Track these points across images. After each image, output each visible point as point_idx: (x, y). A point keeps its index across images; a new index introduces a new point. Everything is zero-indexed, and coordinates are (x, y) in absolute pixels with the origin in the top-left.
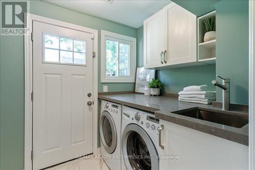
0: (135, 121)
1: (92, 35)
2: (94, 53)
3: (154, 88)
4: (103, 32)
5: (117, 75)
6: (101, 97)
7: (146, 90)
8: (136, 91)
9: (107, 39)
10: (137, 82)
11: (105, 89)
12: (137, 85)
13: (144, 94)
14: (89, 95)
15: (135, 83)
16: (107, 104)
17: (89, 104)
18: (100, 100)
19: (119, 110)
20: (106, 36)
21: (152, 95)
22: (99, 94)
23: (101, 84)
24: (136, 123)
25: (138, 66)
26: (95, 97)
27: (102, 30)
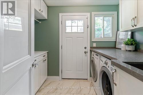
1: (87, 16)
2: (88, 26)
3: (129, 45)
4: (93, 13)
7: (123, 46)
8: (116, 47)
9: (96, 17)
10: (117, 41)
11: (95, 45)
13: (121, 49)
14: (85, 48)
15: (116, 42)
16: (94, 53)
17: (85, 53)
18: (91, 51)
20: (95, 15)
21: (127, 50)
22: (91, 48)
23: (92, 42)
24: (105, 66)
25: (118, 30)
26: (88, 49)
27: (92, 12)
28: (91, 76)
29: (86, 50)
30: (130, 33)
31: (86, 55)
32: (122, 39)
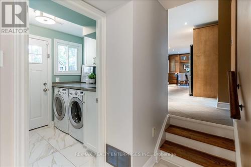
0: (75, 96)
1: (47, 42)
3: (91, 78)
5: (67, 70)
6: (54, 85)
7: (87, 80)
8: (82, 81)
9: (59, 45)
11: (58, 80)
12: (82, 77)
13: (85, 83)
14: (45, 84)
15: (81, 76)
16: (59, 89)
17: (45, 90)
18: (53, 88)
19: (67, 92)
20: (58, 42)
21: (90, 83)
22: (53, 83)
23: (54, 77)
25: (83, 64)
26: (49, 86)
27: (55, 39)
28: (53, 119)
29: (46, 87)
30: (92, 68)
31: (46, 94)
32: (87, 73)
